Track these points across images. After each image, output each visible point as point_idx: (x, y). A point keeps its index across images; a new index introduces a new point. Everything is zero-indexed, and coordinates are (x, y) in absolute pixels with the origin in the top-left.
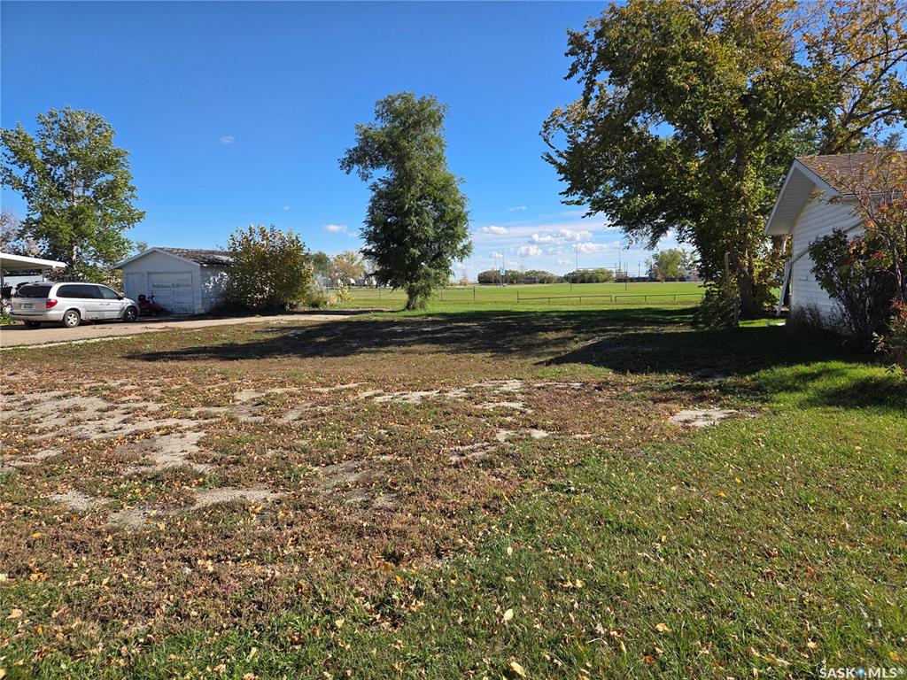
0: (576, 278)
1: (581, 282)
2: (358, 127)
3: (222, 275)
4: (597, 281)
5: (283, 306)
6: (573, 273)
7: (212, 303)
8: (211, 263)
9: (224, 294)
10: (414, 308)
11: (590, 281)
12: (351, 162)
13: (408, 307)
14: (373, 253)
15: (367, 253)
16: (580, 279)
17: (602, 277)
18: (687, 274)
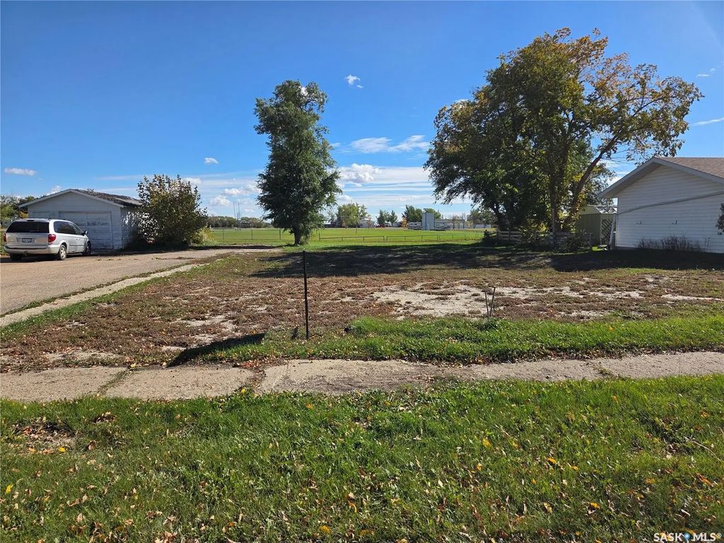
2: (257, 100)
10: (301, 244)
18: (361, 222)
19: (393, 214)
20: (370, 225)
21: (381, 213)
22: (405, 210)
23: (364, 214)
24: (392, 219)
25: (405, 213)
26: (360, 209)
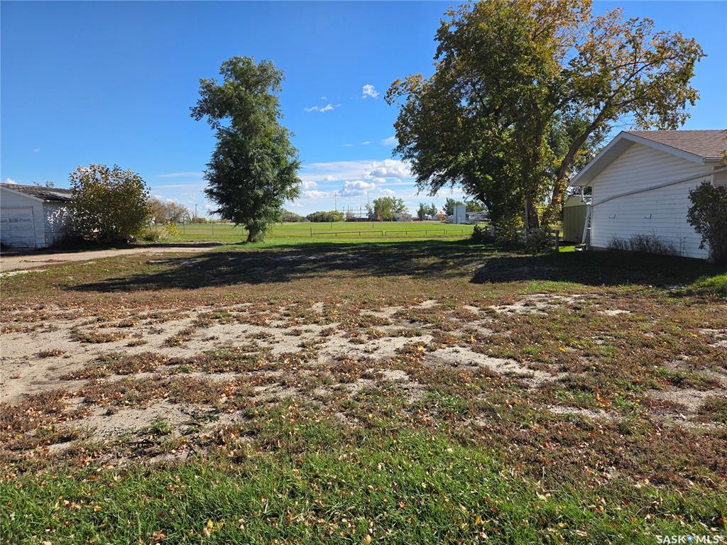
0: (316, 218)
1: (322, 221)
2: (202, 82)
3: (62, 211)
4: (333, 221)
5: (125, 240)
6: (314, 214)
7: (54, 237)
8: (52, 199)
9: (64, 229)
10: (254, 241)
11: (327, 220)
12: (202, 112)
13: (249, 239)
14: (215, 194)
15: (210, 193)
16: (320, 219)
17: (337, 217)
18: (397, 215)
19: (433, 206)
20: (407, 218)
21: (421, 206)
22: (446, 202)
23: (402, 207)
24: (432, 212)
25: (446, 206)
26: (397, 202)
